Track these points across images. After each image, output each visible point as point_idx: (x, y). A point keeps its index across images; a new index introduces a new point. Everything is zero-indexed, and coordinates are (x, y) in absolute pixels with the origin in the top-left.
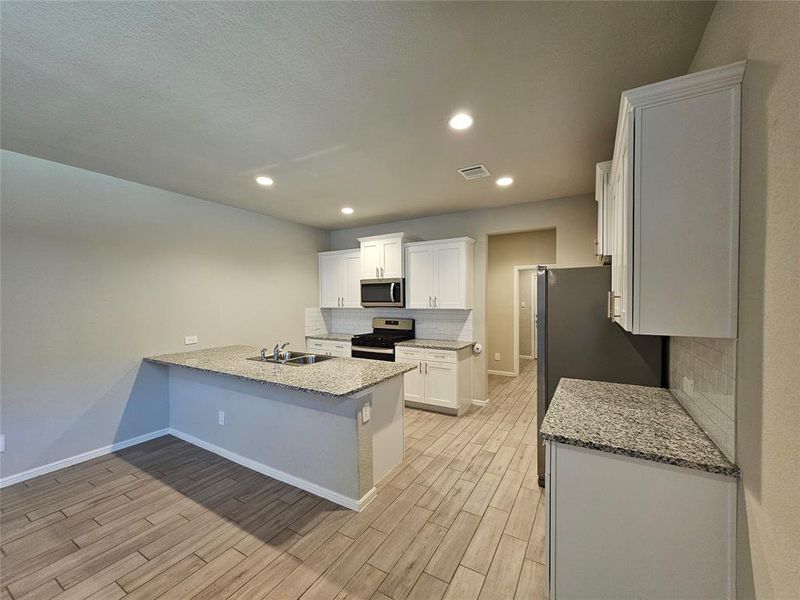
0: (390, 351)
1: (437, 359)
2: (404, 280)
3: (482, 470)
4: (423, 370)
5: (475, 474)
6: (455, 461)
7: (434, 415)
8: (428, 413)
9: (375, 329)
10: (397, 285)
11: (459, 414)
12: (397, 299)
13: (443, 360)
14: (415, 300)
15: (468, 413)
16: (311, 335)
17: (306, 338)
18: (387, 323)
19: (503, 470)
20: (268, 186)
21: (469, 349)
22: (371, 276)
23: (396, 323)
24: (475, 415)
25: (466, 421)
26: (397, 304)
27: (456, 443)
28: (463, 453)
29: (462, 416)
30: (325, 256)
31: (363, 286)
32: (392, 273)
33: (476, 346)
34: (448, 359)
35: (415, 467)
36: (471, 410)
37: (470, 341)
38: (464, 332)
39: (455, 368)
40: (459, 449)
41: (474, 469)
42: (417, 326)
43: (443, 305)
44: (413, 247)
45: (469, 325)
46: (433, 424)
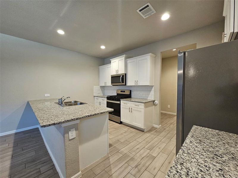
0: (119, 102)
1: (136, 107)
2: (126, 74)
3: (144, 168)
4: (130, 110)
5: (139, 171)
6: (132, 159)
7: (135, 130)
8: (132, 129)
9: (117, 94)
10: (123, 76)
11: (145, 131)
12: (123, 82)
13: (138, 107)
14: (130, 82)
15: (149, 131)
16: (96, 95)
17: (94, 96)
18: (121, 91)
19: (156, 170)
20: (63, 34)
21: (152, 103)
22: (114, 73)
23: (124, 92)
24: (152, 133)
25: (147, 135)
26: (123, 84)
27: (138, 147)
28: (138, 155)
29: (146, 132)
30: (101, 67)
31: (112, 77)
32: (121, 72)
33: (155, 102)
34: (140, 107)
35: (111, 160)
36: (152, 130)
37: (153, 99)
38: (150, 96)
39: (143, 111)
40: (138, 150)
41: (139, 167)
42: (132, 93)
43: (140, 84)
44: (129, 61)
45: (152, 92)
46: (132, 135)
